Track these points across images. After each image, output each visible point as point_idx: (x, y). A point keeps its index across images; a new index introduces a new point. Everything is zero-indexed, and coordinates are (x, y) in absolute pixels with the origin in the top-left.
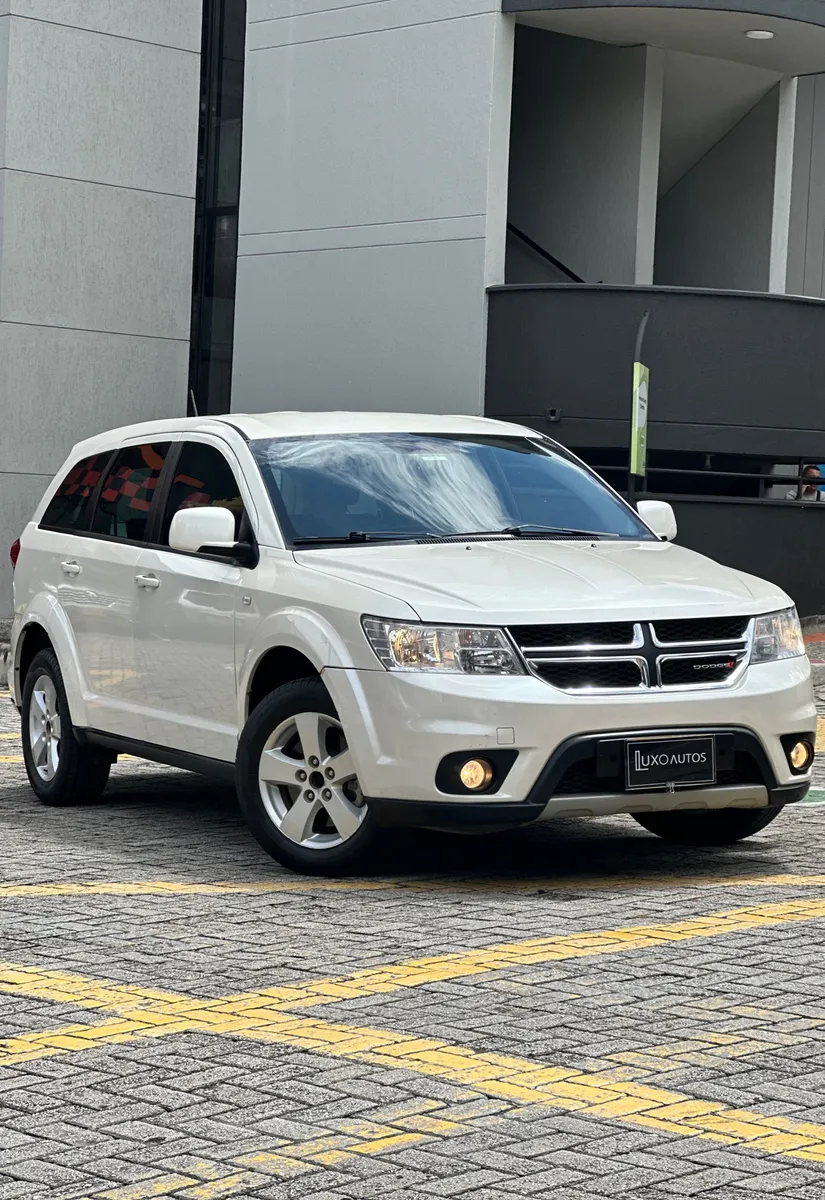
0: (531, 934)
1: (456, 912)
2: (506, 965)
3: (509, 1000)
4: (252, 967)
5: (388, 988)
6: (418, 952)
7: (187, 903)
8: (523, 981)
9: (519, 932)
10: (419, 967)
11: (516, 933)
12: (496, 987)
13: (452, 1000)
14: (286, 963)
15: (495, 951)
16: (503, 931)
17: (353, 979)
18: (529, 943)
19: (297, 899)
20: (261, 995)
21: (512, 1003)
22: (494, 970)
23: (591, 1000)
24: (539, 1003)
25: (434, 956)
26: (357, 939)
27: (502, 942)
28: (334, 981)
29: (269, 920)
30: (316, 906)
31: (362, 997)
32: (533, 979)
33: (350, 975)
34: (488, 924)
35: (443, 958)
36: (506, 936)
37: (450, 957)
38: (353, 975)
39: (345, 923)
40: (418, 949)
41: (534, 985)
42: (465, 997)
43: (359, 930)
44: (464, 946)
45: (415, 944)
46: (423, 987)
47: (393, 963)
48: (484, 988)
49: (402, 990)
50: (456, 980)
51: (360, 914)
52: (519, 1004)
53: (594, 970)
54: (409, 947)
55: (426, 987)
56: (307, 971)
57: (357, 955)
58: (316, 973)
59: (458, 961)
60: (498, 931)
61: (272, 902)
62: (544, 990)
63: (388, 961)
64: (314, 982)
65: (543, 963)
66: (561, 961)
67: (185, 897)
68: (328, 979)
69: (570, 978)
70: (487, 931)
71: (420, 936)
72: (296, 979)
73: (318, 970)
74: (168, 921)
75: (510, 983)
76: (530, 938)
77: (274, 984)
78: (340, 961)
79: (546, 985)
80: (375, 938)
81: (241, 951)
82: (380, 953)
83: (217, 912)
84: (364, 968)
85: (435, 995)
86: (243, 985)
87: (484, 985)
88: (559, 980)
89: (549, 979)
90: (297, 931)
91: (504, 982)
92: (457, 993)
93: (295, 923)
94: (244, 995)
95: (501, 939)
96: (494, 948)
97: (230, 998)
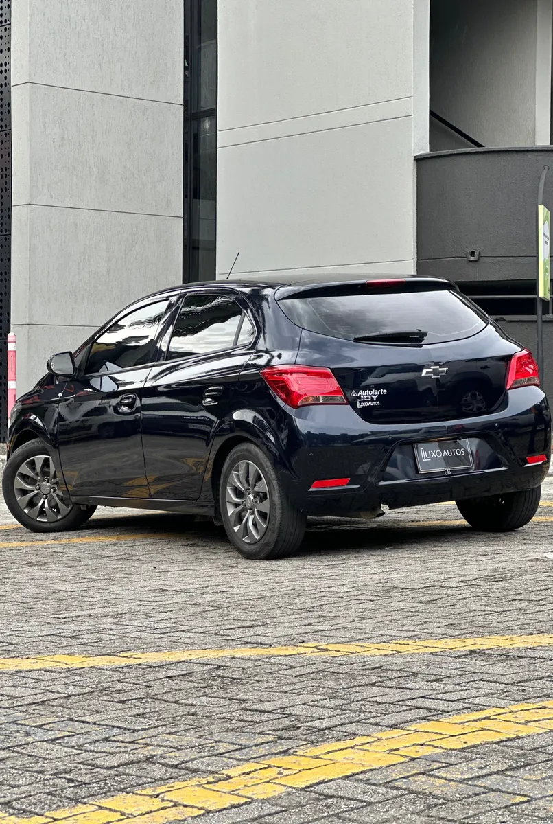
0: (461, 705)
1: (374, 679)
2: (427, 751)
3: (430, 807)
4: (108, 764)
5: (272, 791)
6: (320, 735)
7: (77, 678)
8: (449, 777)
9: (446, 704)
10: (317, 757)
11: (442, 706)
12: (413, 787)
13: (352, 809)
14: (152, 756)
15: (416, 731)
16: (428, 703)
17: (229, 777)
18: (457, 719)
19: (199, 669)
20: (101, 808)
21: (434, 812)
22: (413, 759)
23: (541, 803)
24: (471, 812)
25: (338, 740)
26: (250, 718)
27: (424, 718)
28: (204, 781)
29: (159, 697)
30: (219, 676)
31: (233, 806)
32: (462, 774)
33: (225, 772)
34: (409, 694)
35: (350, 743)
36: (430, 709)
37: (358, 740)
38: (231, 772)
39: (244, 698)
40: (320, 730)
41: (462, 781)
42: (369, 804)
43: (257, 706)
44: (377, 724)
45: (317, 724)
46: (317, 788)
47: (285, 752)
48: (397, 788)
49: (289, 794)
50: (361, 777)
51: (266, 685)
52: (443, 814)
53: (542, 757)
54: (310, 728)
55: (320, 788)
56: (176, 767)
57: (243, 742)
58: (186, 769)
59: (365, 747)
60: (420, 702)
61: (171, 673)
62: (477, 790)
63: (280, 748)
64: (177, 784)
65: (475, 746)
66: (498, 743)
67: (78, 672)
68: (195, 780)
69: (511, 769)
70: (407, 703)
71: (326, 712)
72: (156, 780)
73: (189, 765)
74: (43, 702)
75: (432, 779)
76: (458, 711)
77: (122, 790)
78: (221, 751)
79: (481, 782)
80: (272, 716)
81: (107, 739)
82: (270, 738)
83: (104, 689)
84: (248, 760)
85: (330, 801)
86: (83, 792)
87: (398, 784)
88: (498, 773)
89: (483, 772)
90: (185, 710)
91: (423, 778)
92: (359, 797)
93: (187, 699)
94: (81, 808)
95: (423, 713)
96: (413, 727)
97: (56, 815)
